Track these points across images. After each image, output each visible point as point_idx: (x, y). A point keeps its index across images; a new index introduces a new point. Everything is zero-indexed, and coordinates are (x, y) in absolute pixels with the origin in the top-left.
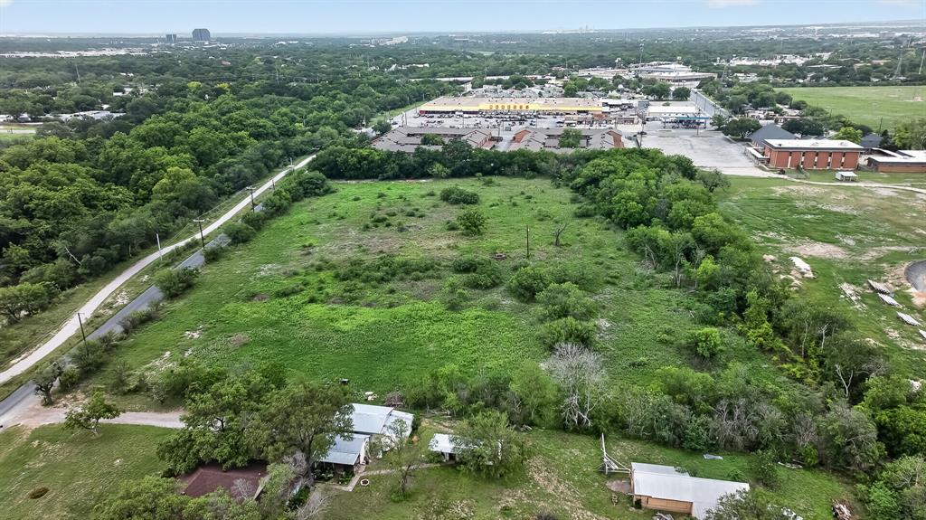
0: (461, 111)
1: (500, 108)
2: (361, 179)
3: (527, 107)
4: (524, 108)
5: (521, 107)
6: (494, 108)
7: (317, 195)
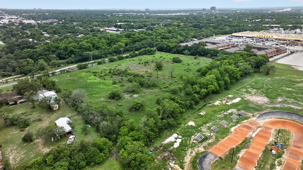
0: (245, 36)
1: (261, 36)
2: (167, 52)
3: (272, 37)
4: (271, 37)
5: (269, 37)
6: (259, 36)
7: (148, 54)
